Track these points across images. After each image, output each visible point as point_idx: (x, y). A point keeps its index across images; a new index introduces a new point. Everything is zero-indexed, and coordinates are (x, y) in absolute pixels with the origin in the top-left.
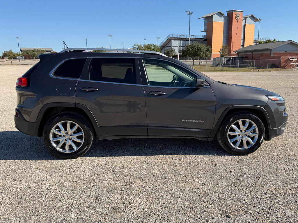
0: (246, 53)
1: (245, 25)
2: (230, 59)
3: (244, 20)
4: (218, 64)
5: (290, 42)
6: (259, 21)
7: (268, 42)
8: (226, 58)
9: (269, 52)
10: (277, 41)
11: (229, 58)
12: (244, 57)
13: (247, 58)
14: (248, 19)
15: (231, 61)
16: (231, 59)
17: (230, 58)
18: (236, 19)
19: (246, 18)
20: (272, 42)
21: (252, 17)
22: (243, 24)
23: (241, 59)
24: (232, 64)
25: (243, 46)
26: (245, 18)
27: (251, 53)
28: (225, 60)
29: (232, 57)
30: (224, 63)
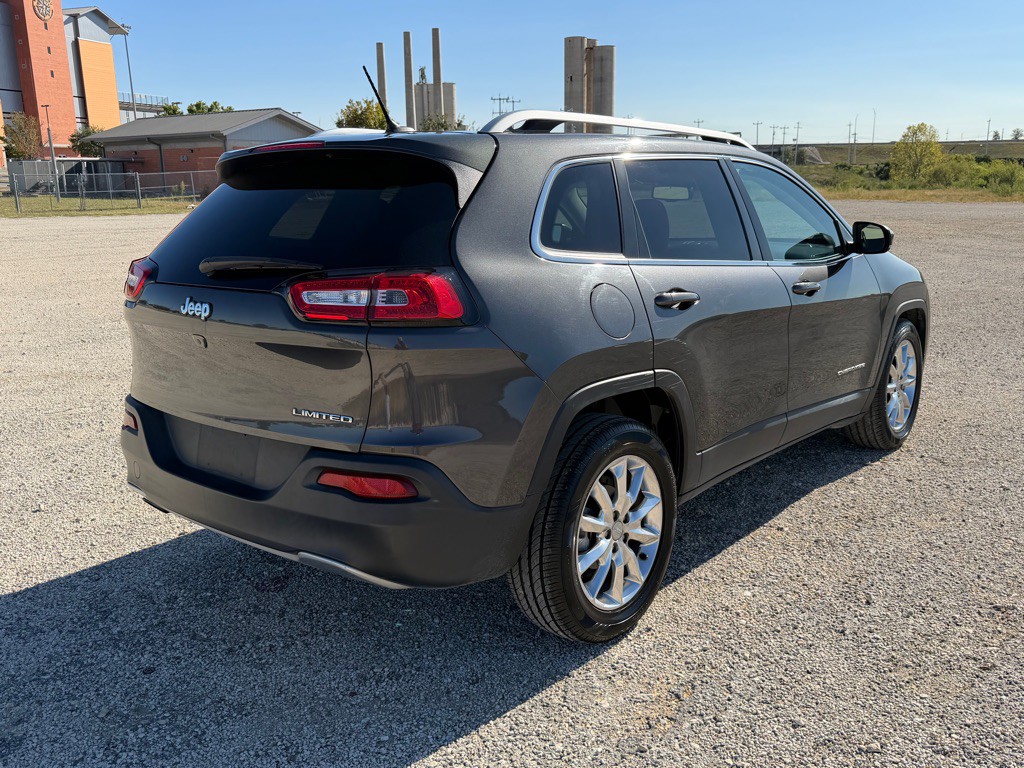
0: (134, 148)
1: (76, 44)
2: (78, 168)
3: (71, 25)
4: (36, 187)
5: (277, 113)
6: (126, 34)
7: (195, 108)
8: (63, 161)
9: (217, 144)
10: (225, 108)
11: (74, 164)
12: (131, 162)
13: (142, 163)
14: (84, 23)
15: (84, 173)
16: (84, 169)
17: (80, 163)
18: (40, 18)
19: (75, 18)
20: (210, 110)
21: (98, 16)
22: (70, 37)
23: (119, 166)
24: (89, 185)
25: (84, 121)
26: (71, 15)
27: (152, 147)
28: (60, 172)
29: (88, 162)
30: (61, 179)
